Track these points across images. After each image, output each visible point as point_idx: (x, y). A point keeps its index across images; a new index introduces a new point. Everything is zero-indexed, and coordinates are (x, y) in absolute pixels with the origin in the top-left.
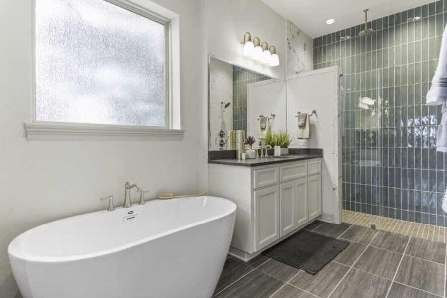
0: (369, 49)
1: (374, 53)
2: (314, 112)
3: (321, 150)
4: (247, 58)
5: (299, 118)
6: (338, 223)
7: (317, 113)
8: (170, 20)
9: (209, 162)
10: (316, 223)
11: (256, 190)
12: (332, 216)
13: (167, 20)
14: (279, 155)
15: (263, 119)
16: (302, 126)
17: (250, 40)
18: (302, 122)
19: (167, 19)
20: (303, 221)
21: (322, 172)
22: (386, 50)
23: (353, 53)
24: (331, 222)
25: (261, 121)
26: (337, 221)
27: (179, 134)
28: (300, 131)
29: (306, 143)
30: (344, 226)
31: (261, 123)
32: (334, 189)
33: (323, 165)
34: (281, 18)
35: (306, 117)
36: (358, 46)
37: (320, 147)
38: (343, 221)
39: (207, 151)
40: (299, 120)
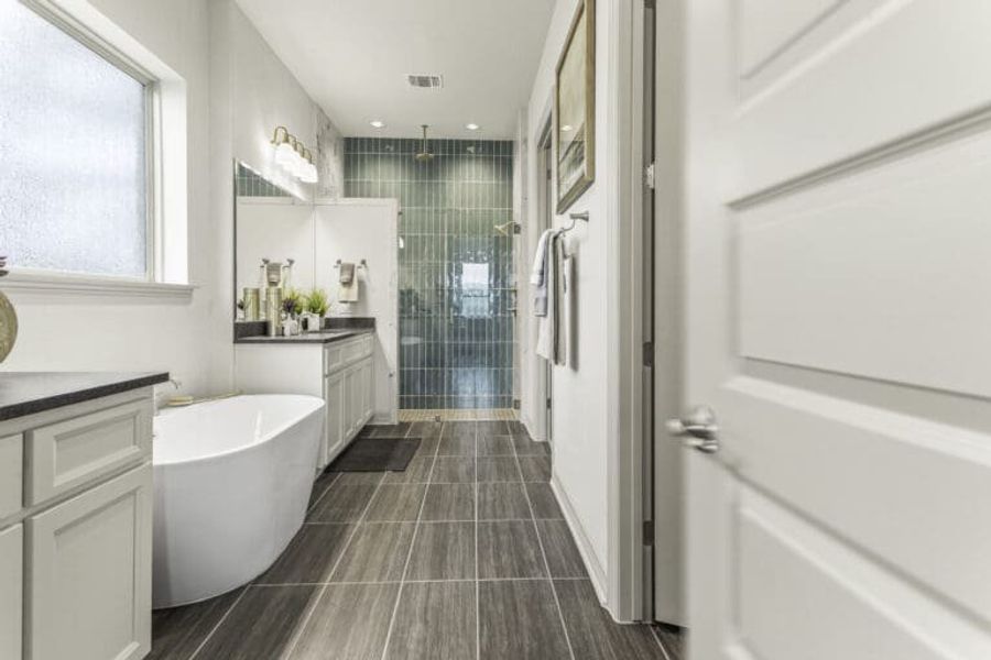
0: (424, 177)
1: (430, 184)
2: (363, 262)
3: (373, 320)
4: (276, 167)
5: (342, 271)
6: (396, 423)
7: (367, 263)
8: (159, 80)
9: (236, 341)
10: (366, 429)
11: (327, 376)
12: (388, 415)
13: (151, 78)
14: (317, 328)
15: (273, 268)
16: (347, 284)
17: (287, 141)
18: (346, 277)
19: (151, 74)
20: (351, 433)
21: (376, 352)
22: (444, 184)
23: (403, 177)
24: (387, 423)
25: (268, 269)
26: (395, 421)
27: (182, 294)
28: (344, 290)
29: (350, 308)
30: (403, 426)
31: (268, 274)
32: (391, 375)
33: (377, 343)
34: (310, 99)
35: (351, 269)
36: (410, 169)
37: (370, 315)
38: (402, 420)
39: (232, 322)
40: (341, 274)
